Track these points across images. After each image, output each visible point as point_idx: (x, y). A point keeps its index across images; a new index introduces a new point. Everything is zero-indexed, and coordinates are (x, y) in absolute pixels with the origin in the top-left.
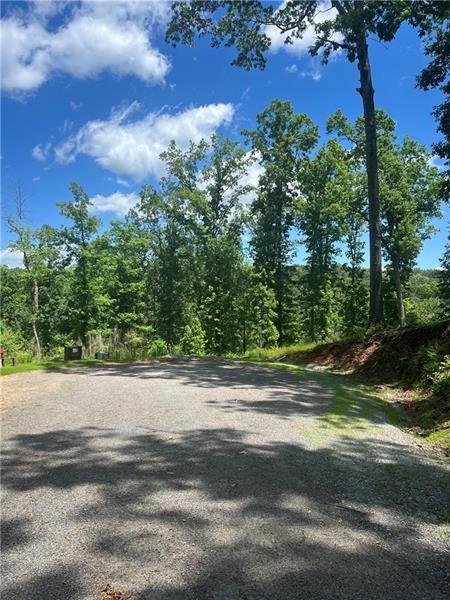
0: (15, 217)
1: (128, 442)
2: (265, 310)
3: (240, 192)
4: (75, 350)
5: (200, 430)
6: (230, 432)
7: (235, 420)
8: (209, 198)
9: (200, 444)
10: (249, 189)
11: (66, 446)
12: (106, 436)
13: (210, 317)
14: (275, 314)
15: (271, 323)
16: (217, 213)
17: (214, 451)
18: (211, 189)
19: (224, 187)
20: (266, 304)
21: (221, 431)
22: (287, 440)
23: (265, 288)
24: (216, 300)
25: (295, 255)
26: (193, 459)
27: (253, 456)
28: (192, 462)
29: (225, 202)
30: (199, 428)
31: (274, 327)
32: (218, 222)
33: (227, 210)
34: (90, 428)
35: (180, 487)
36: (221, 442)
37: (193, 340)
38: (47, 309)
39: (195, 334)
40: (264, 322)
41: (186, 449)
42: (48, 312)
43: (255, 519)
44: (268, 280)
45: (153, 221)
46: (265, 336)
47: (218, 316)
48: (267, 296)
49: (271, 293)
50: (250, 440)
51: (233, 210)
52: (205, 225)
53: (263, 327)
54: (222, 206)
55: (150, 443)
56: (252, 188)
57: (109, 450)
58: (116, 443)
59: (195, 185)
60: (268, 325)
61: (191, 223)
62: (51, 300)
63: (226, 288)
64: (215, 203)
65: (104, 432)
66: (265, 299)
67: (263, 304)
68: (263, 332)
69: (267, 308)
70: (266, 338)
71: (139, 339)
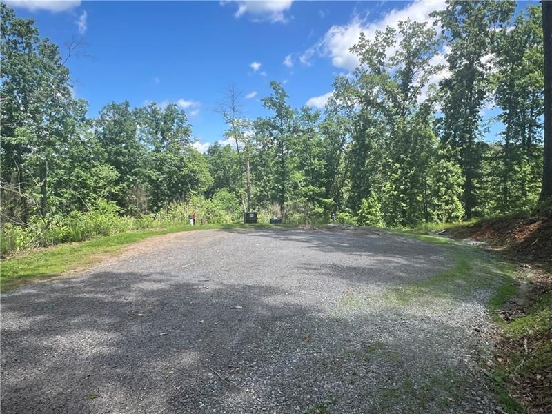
0: (229, 111)
2: (450, 186)
3: (430, 73)
4: (252, 216)
8: (400, 82)
10: (440, 68)
13: (396, 193)
14: (461, 191)
15: (455, 198)
16: (406, 95)
18: (402, 73)
19: (414, 70)
20: (451, 180)
23: (450, 164)
24: (400, 176)
25: (487, 130)
29: (415, 83)
31: (459, 204)
32: (407, 103)
33: (416, 91)
37: (369, 213)
38: (263, 184)
39: (371, 207)
40: (447, 198)
42: (263, 187)
44: (455, 156)
45: (349, 107)
46: (449, 212)
47: (404, 192)
48: (451, 172)
49: (457, 169)
51: (423, 90)
52: (394, 107)
53: (447, 203)
54: (412, 87)
56: (443, 67)
59: (384, 71)
60: (453, 202)
61: (381, 107)
62: (265, 177)
63: (411, 165)
64: (405, 87)
66: (449, 175)
67: (448, 180)
68: (447, 208)
69: (452, 184)
70: (450, 214)
71: (320, 210)
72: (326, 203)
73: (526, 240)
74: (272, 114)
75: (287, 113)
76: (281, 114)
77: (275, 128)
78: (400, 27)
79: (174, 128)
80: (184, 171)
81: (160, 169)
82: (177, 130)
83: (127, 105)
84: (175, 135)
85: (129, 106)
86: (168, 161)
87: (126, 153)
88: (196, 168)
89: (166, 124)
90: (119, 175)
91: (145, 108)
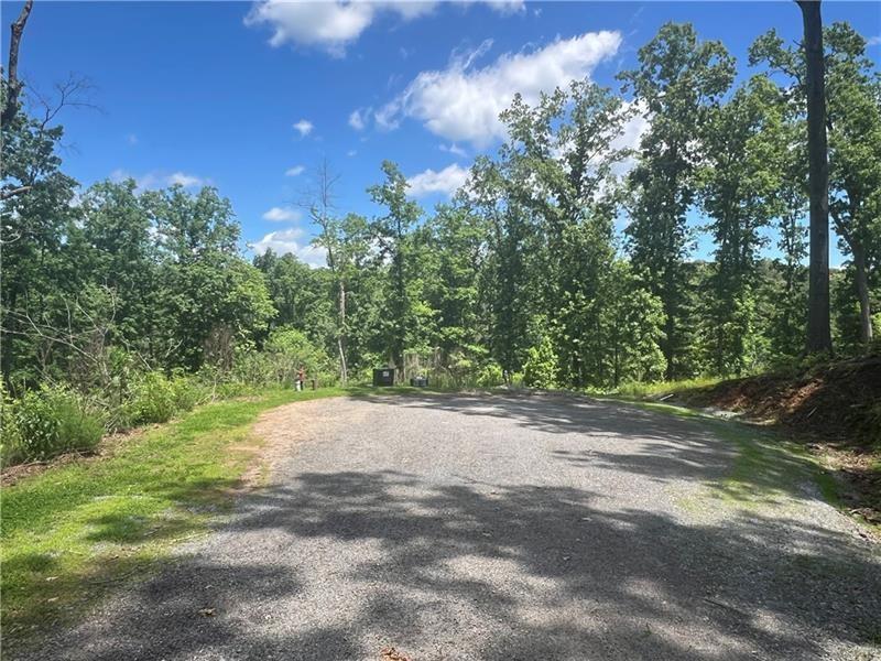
0: (319, 205)
1: (436, 494)
2: (646, 327)
3: (613, 159)
4: (386, 374)
5: (534, 487)
6: (572, 492)
7: (582, 478)
8: (568, 169)
9: (528, 503)
10: (626, 153)
11: (357, 491)
12: (406, 484)
14: (663, 335)
15: (655, 346)
16: (579, 189)
17: (548, 514)
18: (571, 157)
19: (589, 153)
20: (649, 318)
21: (561, 489)
22: (652, 509)
23: (649, 295)
24: (573, 312)
25: (695, 247)
26: (518, 522)
27: (600, 526)
28: (516, 525)
29: (591, 174)
30: (532, 483)
31: (660, 353)
32: (580, 201)
33: (593, 185)
34: (390, 472)
35: (495, 554)
36: (556, 505)
37: (539, 368)
38: (355, 320)
39: (543, 360)
40: (644, 345)
41: (511, 508)
42: (356, 324)
44: (653, 284)
45: (489, 203)
46: (647, 365)
47: (577, 336)
48: (649, 307)
49: (658, 303)
50: (598, 505)
51: (602, 184)
52: (561, 206)
53: (644, 351)
54: (586, 178)
55: (460, 495)
56: (631, 152)
57: (412, 500)
58: (422, 492)
59: (547, 153)
60: (651, 350)
61: (540, 204)
62: (360, 309)
64: (575, 178)
65: (401, 479)
66: (647, 311)
67: (644, 318)
68: (643, 359)
69: (650, 325)
70: (648, 368)
71: (467, 363)
72: (474, 352)
73: (798, 410)
74: (384, 211)
75: (408, 211)
76: (398, 213)
77: (387, 233)
78: (573, 90)
79: (211, 226)
80: (231, 297)
81: (193, 294)
82: (216, 229)
83: (132, 186)
84: (212, 238)
85: (135, 187)
86: (208, 280)
87: (133, 266)
88: (249, 292)
89: (193, 220)
90: (124, 303)
91: (162, 192)
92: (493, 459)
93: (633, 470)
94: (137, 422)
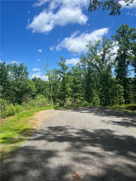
0: (46, 67)
1: (78, 131)
3: (111, 55)
4: (62, 104)
5: (100, 129)
6: (109, 131)
7: (111, 127)
8: (101, 58)
9: (100, 133)
10: (114, 54)
11: (61, 130)
12: (72, 129)
13: (101, 94)
14: (124, 94)
15: (122, 96)
16: (104, 62)
17: (104, 136)
18: (102, 55)
19: (106, 54)
20: (120, 90)
21: (106, 130)
22: (129, 135)
23: (120, 85)
24: (103, 89)
25: (130, 74)
26: (98, 138)
27: (117, 139)
28: (97, 139)
29: (106, 58)
30: (99, 129)
31: (123, 98)
32: (104, 65)
33: (107, 60)
34: (67, 126)
35: (94, 146)
36: (106, 134)
37: (96, 102)
38: (55, 92)
39: (97, 100)
40: (119, 96)
41: (95, 135)
42: (55, 93)
43: (119, 159)
44: (121, 83)
47: (104, 94)
48: (120, 88)
49: (122, 87)
50: (116, 134)
52: (100, 66)
54: (105, 60)
55: (84, 132)
56: (115, 54)
57: (73, 133)
58: (75, 131)
59: (97, 54)
60: (121, 97)
61: (95, 66)
62: (56, 90)
63: (106, 85)
64: (103, 60)
65: (71, 128)
66: (120, 89)
67: (119, 90)
68: (119, 99)
69: (120, 92)
70: (120, 102)
74: (61, 68)
75: (66, 68)
76: (64, 68)
77: (62, 73)
78: (102, 40)
79: (23, 72)
80: (27, 88)
81: (19, 87)
83: (4, 63)
84: (23, 75)
85: (5, 64)
86: (22, 84)
87: (5, 81)
88: (31, 86)
89: (19, 71)
90: (3, 89)
91: (11, 64)
92: (89, 123)
93: (122, 125)
94: (8, 116)
